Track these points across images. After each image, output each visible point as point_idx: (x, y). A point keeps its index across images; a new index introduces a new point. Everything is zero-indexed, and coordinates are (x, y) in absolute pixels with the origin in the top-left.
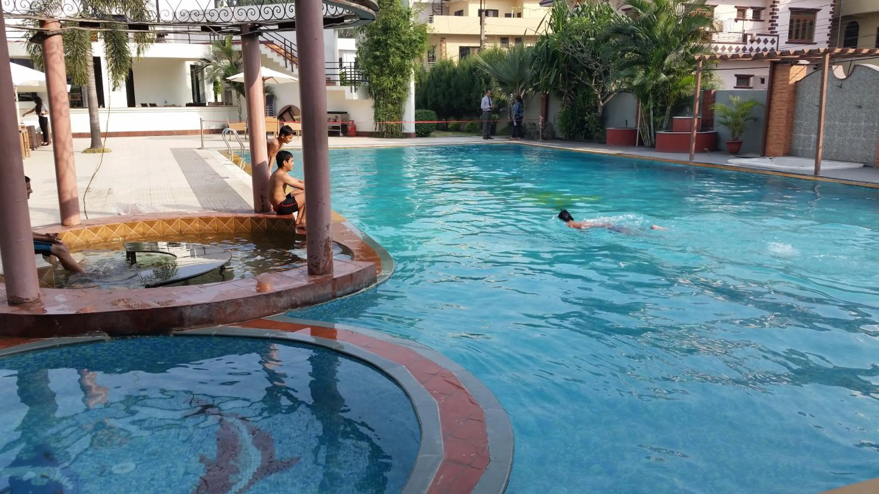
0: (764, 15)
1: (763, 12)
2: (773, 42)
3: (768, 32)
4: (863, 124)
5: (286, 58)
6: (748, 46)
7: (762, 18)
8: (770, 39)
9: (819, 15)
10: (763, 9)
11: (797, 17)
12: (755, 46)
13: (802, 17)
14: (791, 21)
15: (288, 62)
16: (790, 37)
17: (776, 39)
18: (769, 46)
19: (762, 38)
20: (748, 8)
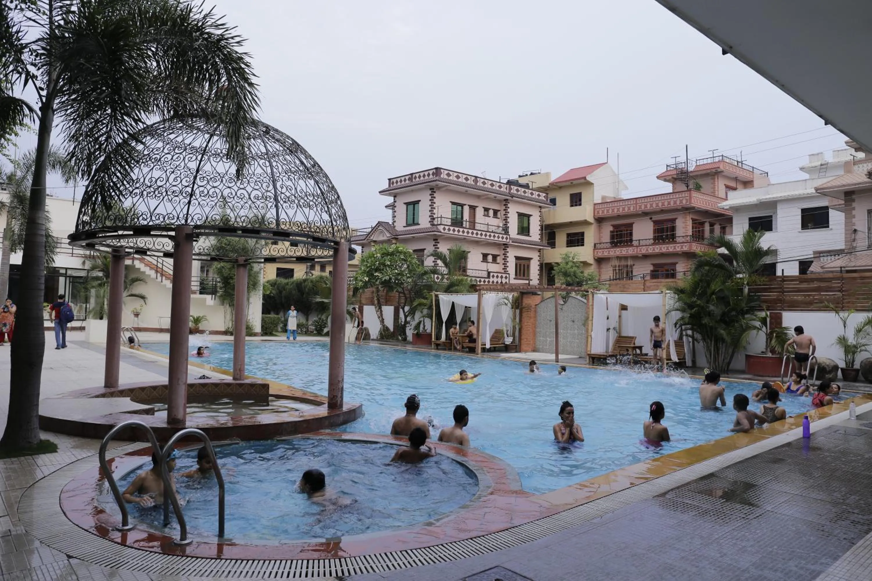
0: (499, 259)
1: (498, 258)
2: (506, 278)
3: (503, 271)
4: (576, 331)
5: (157, 272)
6: (491, 280)
7: (498, 262)
8: (504, 275)
9: (532, 262)
10: (499, 255)
11: (519, 262)
12: (495, 280)
13: (523, 262)
14: (516, 265)
15: (159, 275)
16: (516, 275)
17: (508, 276)
18: (504, 281)
19: (500, 275)
20: (489, 254)
